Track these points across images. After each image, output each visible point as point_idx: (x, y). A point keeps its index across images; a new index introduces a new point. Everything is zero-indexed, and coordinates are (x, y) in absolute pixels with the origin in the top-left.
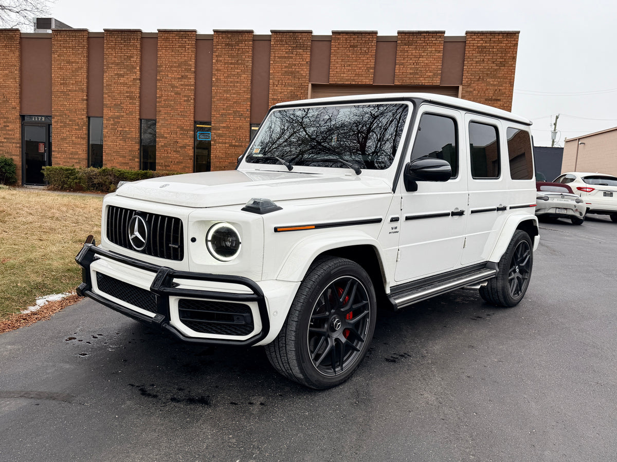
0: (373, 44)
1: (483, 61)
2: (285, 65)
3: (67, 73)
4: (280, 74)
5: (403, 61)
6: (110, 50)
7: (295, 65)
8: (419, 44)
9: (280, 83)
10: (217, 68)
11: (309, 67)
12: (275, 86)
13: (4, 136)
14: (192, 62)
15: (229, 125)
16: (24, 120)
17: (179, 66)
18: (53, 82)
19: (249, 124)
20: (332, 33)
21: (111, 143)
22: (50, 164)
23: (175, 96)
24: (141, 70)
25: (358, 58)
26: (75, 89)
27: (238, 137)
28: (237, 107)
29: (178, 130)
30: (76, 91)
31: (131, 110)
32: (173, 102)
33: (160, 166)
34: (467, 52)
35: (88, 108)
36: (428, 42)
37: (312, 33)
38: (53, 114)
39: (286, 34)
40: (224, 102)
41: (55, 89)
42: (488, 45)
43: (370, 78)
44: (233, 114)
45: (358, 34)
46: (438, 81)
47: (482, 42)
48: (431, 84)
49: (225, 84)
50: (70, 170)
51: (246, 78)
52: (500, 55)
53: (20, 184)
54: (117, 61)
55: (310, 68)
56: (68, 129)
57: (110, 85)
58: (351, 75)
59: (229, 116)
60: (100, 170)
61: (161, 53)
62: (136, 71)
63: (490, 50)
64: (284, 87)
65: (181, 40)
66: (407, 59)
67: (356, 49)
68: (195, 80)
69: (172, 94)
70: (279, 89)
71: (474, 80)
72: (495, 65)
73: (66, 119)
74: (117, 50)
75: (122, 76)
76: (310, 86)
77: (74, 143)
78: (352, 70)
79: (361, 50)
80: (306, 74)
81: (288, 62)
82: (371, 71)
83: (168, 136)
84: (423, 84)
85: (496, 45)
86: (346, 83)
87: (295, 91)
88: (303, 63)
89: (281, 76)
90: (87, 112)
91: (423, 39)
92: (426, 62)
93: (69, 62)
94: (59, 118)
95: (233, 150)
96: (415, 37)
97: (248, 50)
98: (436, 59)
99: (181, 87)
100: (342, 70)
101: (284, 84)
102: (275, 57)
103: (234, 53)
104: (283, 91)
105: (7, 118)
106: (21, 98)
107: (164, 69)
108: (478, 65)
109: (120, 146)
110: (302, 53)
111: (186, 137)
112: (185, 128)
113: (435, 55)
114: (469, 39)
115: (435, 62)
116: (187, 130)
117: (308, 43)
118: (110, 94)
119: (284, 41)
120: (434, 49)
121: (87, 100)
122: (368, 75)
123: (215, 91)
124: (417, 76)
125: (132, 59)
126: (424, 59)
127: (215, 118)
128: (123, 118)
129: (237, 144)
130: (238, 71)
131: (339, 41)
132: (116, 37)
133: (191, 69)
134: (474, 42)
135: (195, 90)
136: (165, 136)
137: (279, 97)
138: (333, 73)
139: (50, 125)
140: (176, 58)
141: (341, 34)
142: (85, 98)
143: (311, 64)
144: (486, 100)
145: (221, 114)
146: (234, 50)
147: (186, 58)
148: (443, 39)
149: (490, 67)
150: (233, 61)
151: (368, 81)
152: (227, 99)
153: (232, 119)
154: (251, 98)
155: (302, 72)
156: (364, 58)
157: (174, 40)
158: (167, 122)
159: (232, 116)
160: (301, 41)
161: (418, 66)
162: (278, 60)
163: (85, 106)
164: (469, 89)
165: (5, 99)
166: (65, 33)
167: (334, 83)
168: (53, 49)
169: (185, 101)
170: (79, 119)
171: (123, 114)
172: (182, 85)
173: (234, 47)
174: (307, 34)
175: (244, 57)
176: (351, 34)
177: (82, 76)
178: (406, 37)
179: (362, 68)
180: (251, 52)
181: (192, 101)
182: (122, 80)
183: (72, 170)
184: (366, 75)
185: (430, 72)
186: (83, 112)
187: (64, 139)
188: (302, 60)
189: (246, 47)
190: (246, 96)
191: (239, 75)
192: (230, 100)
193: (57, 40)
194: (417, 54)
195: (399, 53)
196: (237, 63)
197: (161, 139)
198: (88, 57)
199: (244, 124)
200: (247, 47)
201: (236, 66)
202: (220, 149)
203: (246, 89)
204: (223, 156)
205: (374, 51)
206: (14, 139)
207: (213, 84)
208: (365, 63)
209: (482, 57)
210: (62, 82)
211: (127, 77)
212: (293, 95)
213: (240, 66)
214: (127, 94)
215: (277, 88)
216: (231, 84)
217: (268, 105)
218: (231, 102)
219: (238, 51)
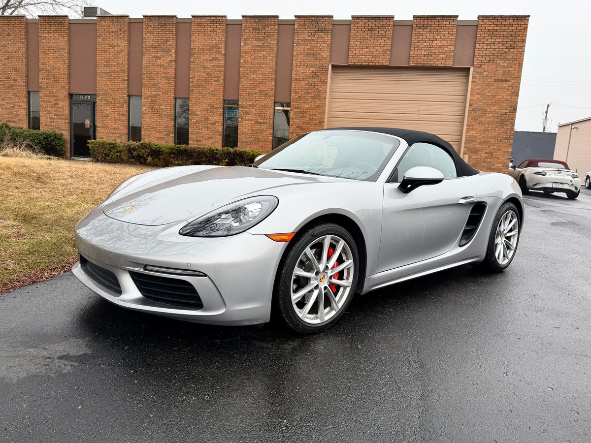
0: (390, 28)
1: (494, 43)
2: (307, 47)
3: (110, 56)
4: (303, 56)
5: (418, 44)
6: (148, 34)
7: (317, 47)
8: (433, 28)
9: (302, 64)
10: (244, 50)
11: (329, 49)
12: (298, 67)
13: (54, 113)
14: (222, 45)
15: (255, 104)
16: (72, 98)
17: (210, 49)
18: (97, 63)
19: (273, 102)
20: (352, 17)
21: (149, 120)
22: (95, 139)
23: (206, 76)
24: (176, 53)
25: (375, 41)
26: (117, 70)
27: (263, 115)
28: (262, 87)
29: (208, 107)
30: (117, 72)
31: (167, 89)
32: (205, 83)
33: (192, 141)
34: (479, 35)
35: (128, 88)
36: (442, 25)
37: (332, 17)
38: (98, 93)
39: (308, 18)
40: (251, 82)
41: (98, 70)
42: (499, 28)
43: (386, 59)
44: (259, 93)
45: (376, 19)
46: (450, 63)
47: (493, 25)
48: (444, 65)
49: (252, 65)
50: (112, 144)
51: (271, 59)
52: (511, 38)
53: (69, 156)
54: (155, 45)
55: (331, 51)
56: (111, 106)
57: (149, 67)
58: (369, 57)
59: (255, 95)
60: (138, 143)
61: (194, 37)
62: (171, 53)
63: (501, 33)
64: (306, 67)
65: (212, 24)
66: (421, 42)
67: (374, 32)
68: (225, 62)
69: (204, 74)
70: (301, 69)
71: (485, 61)
72: (505, 47)
73: (109, 98)
74: (154, 34)
75: (159, 58)
76: (330, 66)
77: (116, 120)
78: (369, 52)
79: (378, 33)
80: (327, 55)
81: (311, 45)
82: (388, 52)
83: (199, 113)
84: (437, 65)
85: (507, 28)
86: (364, 64)
87: (317, 71)
88: (324, 45)
89: (304, 58)
90: (128, 91)
91: (437, 23)
92: (440, 44)
93: (112, 46)
94: (103, 97)
95: (258, 127)
96: (430, 21)
97: (273, 34)
98: (449, 42)
99: (212, 68)
100: (361, 52)
101: (306, 65)
102: (298, 39)
103: (261, 36)
104: (305, 71)
105: (57, 97)
106: (69, 78)
107: (197, 51)
108: (489, 47)
109: (156, 122)
110: (324, 36)
111: (216, 114)
112: (215, 106)
113: (448, 38)
114: (481, 23)
115: (448, 44)
116: (217, 108)
117: (329, 27)
118: (148, 75)
119: (307, 25)
120: (447, 33)
121: (128, 80)
122: (385, 57)
123: (243, 71)
124: (431, 58)
125: (168, 43)
126: (438, 42)
127: (242, 97)
128: (159, 97)
129: (262, 121)
130: (264, 53)
131: (358, 25)
132: (153, 22)
133: (221, 51)
134: (486, 25)
135: (225, 71)
136: (197, 113)
137: (301, 78)
138: (352, 54)
139: (95, 103)
140: (208, 41)
141: (360, 19)
142: (126, 78)
143: (331, 46)
144: (495, 81)
145: (247, 93)
146: (261, 33)
147: (217, 41)
148: (456, 23)
149: (501, 50)
150: (260, 44)
151: (384, 62)
152: (254, 80)
153: (258, 97)
154: (276, 78)
155: (323, 54)
156: (381, 41)
157: (206, 24)
158: (199, 101)
159: (258, 95)
160: (322, 25)
161: (431, 49)
162: (301, 42)
163: (126, 86)
164: (479, 71)
165: (55, 79)
166: (108, 19)
167: (353, 63)
168: (98, 34)
169: (215, 81)
170: (120, 98)
171: (159, 93)
172: (213, 66)
173: (260, 31)
174: (328, 18)
175: (270, 40)
176: (370, 19)
177: (123, 58)
178: (421, 21)
179: (380, 50)
180: (276, 36)
181: (221, 81)
182: (159, 62)
183: (114, 144)
184: (383, 57)
185: (443, 54)
186: (124, 92)
187: (107, 116)
188: (323, 43)
189: (271, 31)
190: (271, 77)
191: (265, 57)
192: (256, 80)
193: (101, 26)
194: (431, 37)
195: (414, 36)
196: (263, 46)
197: (193, 116)
198: (129, 40)
199: (269, 102)
200: (273, 31)
201: (262, 48)
202: (247, 126)
203: (270, 70)
204: (249, 132)
205: (391, 34)
206: (63, 115)
207: (241, 65)
208: (383, 46)
209: (493, 40)
210: (106, 63)
211: (163, 59)
212: (315, 75)
213: (266, 48)
214: (163, 75)
215: (299, 69)
216: (257, 66)
217: (291, 85)
218: (257, 82)
219: (264, 34)
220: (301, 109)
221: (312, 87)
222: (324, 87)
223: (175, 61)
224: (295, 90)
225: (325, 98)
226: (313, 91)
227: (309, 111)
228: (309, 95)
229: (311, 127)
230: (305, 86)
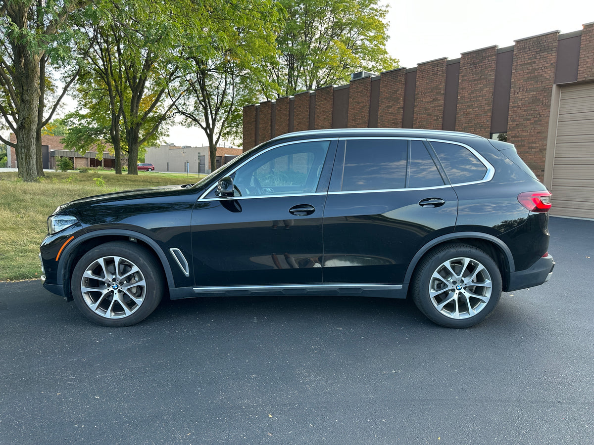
2: (527, 71)
3: (357, 111)
4: (522, 81)
6: (383, 88)
7: (538, 69)
9: (521, 90)
10: (461, 87)
11: (554, 69)
12: (516, 93)
14: (442, 86)
17: (432, 91)
18: (348, 119)
19: (489, 134)
20: (584, 27)
23: (427, 117)
24: (404, 100)
26: (360, 122)
28: (478, 120)
32: (425, 123)
37: (559, 33)
39: (529, 40)
40: (467, 116)
41: (349, 125)
49: (468, 100)
51: (488, 91)
54: (388, 96)
57: (382, 116)
59: (470, 129)
61: (419, 83)
62: (400, 101)
64: (526, 93)
65: (434, 68)
68: (444, 101)
69: (425, 115)
70: (520, 96)
74: (388, 87)
75: (390, 107)
76: (554, 87)
81: (531, 68)
87: (538, 95)
88: (546, 65)
89: (523, 83)
93: (358, 103)
97: (491, 65)
99: (432, 109)
101: (525, 90)
102: (517, 65)
103: (478, 70)
104: (524, 97)
107: (420, 96)
110: (546, 56)
117: (554, 44)
119: (528, 48)
123: (460, 107)
125: (398, 92)
130: (481, 86)
131: (590, 34)
132: (388, 77)
133: (441, 92)
135: (444, 109)
137: (520, 104)
138: (583, 69)
140: (430, 84)
143: (556, 65)
145: (463, 127)
146: (478, 67)
147: (437, 83)
150: (477, 78)
152: (470, 113)
153: (473, 130)
154: (493, 109)
155: (546, 75)
157: (429, 69)
159: (473, 128)
160: (545, 44)
162: (521, 67)
166: (357, 82)
167: (584, 79)
168: (350, 95)
169: (435, 120)
172: (433, 107)
173: (478, 65)
174: (552, 35)
175: (487, 72)
177: (366, 111)
180: (494, 66)
181: (440, 119)
182: (390, 110)
188: (546, 63)
189: (489, 63)
190: (488, 108)
191: (481, 89)
192: (471, 114)
193: (352, 88)
196: (480, 79)
198: (371, 96)
199: (484, 134)
201: (479, 82)
203: (486, 102)
207: (458, 101)
211: (393, 107)
212: (535, 100)
213: (483, 81)
214: (392, 121)
215: (518, 95)
216: (474, 99)
217: (508, 113)
218: (472, 116)
219: (482, 67)
220: (518, 137)
221: (532, 112)
222: (546, 111)
223: (402, 108)
224: (512, 119)
225: (547, 123)
226: (533, 117)
227: (527, 138)
228: (528, 122)
229: (530, 157)
230: (524, 113)
